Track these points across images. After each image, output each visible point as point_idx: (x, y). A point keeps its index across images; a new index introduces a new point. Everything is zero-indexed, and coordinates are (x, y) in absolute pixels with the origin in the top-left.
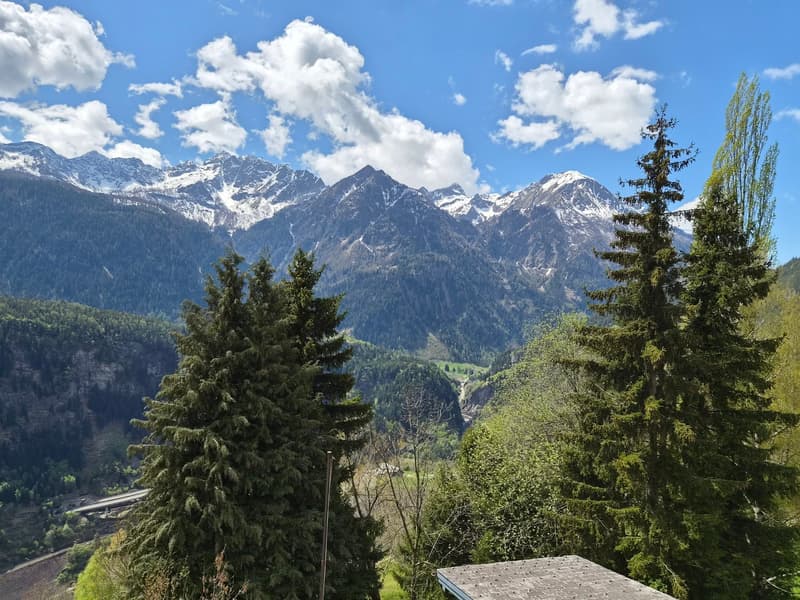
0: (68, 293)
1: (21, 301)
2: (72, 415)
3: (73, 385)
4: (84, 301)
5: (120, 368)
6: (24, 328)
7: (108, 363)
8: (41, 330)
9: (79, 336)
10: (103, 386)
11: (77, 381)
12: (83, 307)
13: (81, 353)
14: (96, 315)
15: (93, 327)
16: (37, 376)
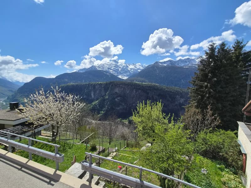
0: (176, 86)
1: (168, 87)
2: (176, 107)
3: (176, 102)
4: (178, 87)
5: (185, 100)
6: (169, 91)
7: (183, 98)
8: (171, 92)
9: (177, 93)
10: (181, 102)
11: (177, 101)
12: (178, 88)
13: (178, 96)
14: (180, 89)
15: (180, 91)
16: (170, 99)
